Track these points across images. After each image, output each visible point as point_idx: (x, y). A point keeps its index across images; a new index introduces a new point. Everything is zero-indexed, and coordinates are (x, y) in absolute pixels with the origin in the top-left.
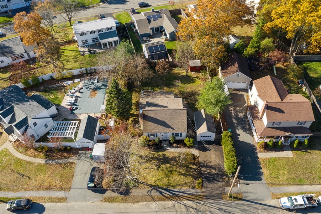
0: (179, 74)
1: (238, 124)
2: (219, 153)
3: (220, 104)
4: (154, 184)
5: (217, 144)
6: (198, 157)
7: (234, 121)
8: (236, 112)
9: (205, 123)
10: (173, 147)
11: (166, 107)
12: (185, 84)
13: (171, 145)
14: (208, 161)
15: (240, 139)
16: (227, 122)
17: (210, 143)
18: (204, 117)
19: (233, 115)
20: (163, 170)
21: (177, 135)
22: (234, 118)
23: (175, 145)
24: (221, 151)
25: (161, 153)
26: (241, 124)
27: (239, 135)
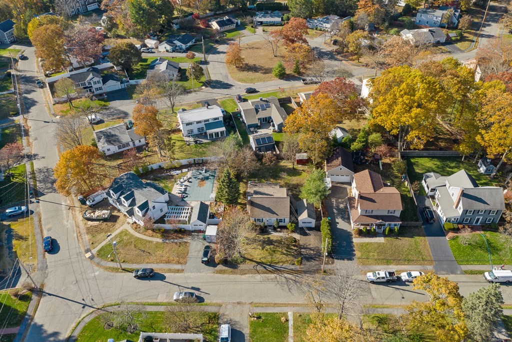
0: (286, 166)
1: (338, 214)
2: (318, 237)
3: (320, 194)
4: (259, 261)
5: (317, 230)
6: (299, 241)
7: (335, 211)
8: (338, 203)
9: (306, 210)
10: (277, 231)
11: (272, 195)
12: (291, 176)
13: (275, 229)
14: (308, 244)
15: (339, 226)
16: (328, 212)
17: (310, 229)
18: (306, 206)
19: (334, 205)
20: (267, 250)
21: (281, 221)
22: (335, 209)
23: (279, 230)
24: (320, 236)
25: (266, 236)
26: (341, 214)
27: (338, 223)
